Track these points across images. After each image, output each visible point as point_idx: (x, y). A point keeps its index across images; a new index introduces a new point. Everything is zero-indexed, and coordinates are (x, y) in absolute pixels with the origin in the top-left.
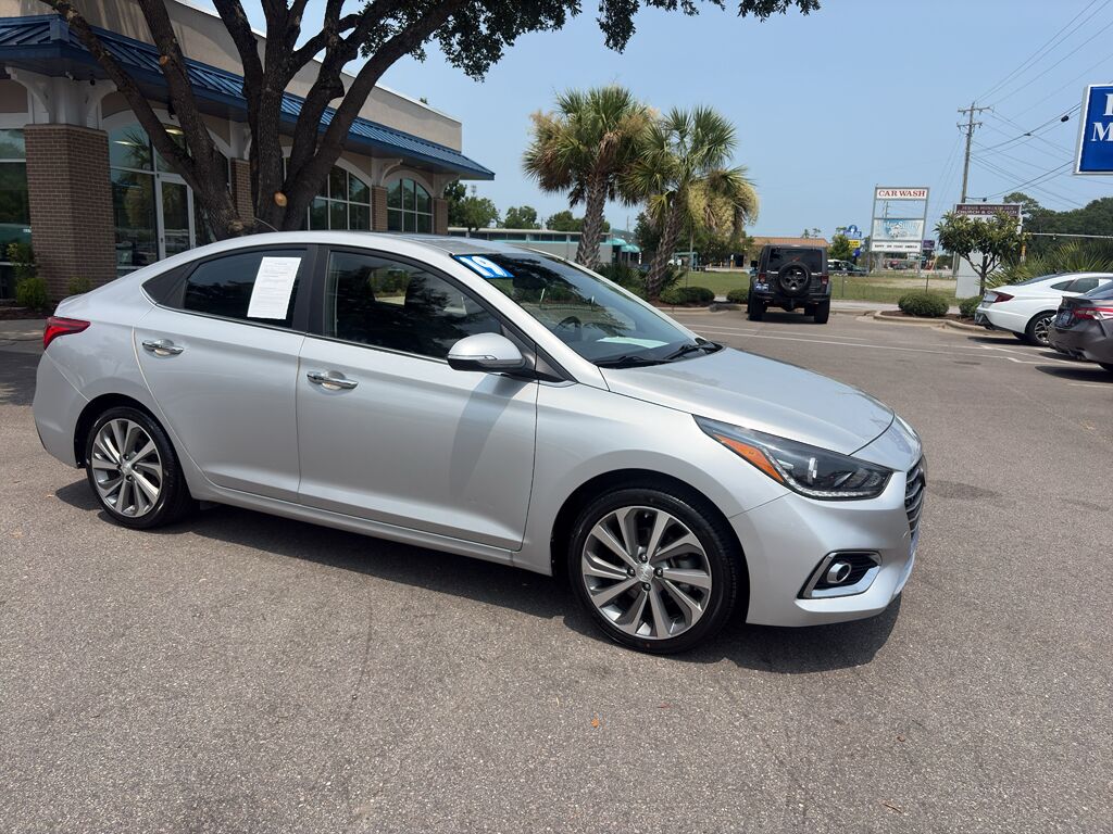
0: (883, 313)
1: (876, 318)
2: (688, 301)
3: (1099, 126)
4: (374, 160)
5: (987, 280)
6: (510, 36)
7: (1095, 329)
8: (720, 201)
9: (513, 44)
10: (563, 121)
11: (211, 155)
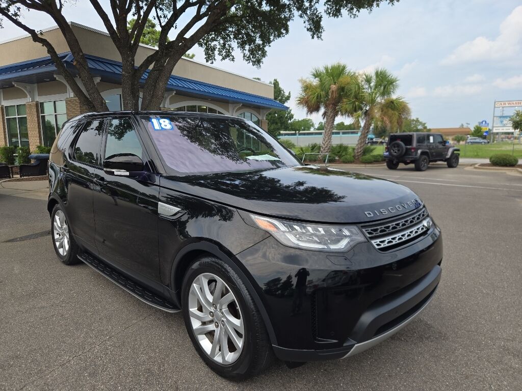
0: (479, 166)
1: (476, 168)
2: (375, 161)
4: (230, 105)
8: (390, 113)
10: (315, 82)
11: (102, 105)
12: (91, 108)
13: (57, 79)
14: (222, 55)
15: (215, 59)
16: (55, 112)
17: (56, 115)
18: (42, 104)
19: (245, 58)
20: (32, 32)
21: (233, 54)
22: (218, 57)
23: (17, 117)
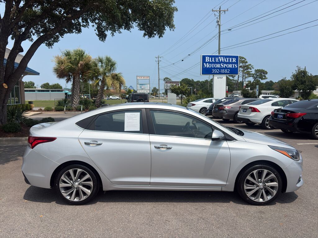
3: (205, 64)
5: (182, 100)
6: (62, 35)
7: (225, 112)
8: (115, 82)
9: (63, 37)
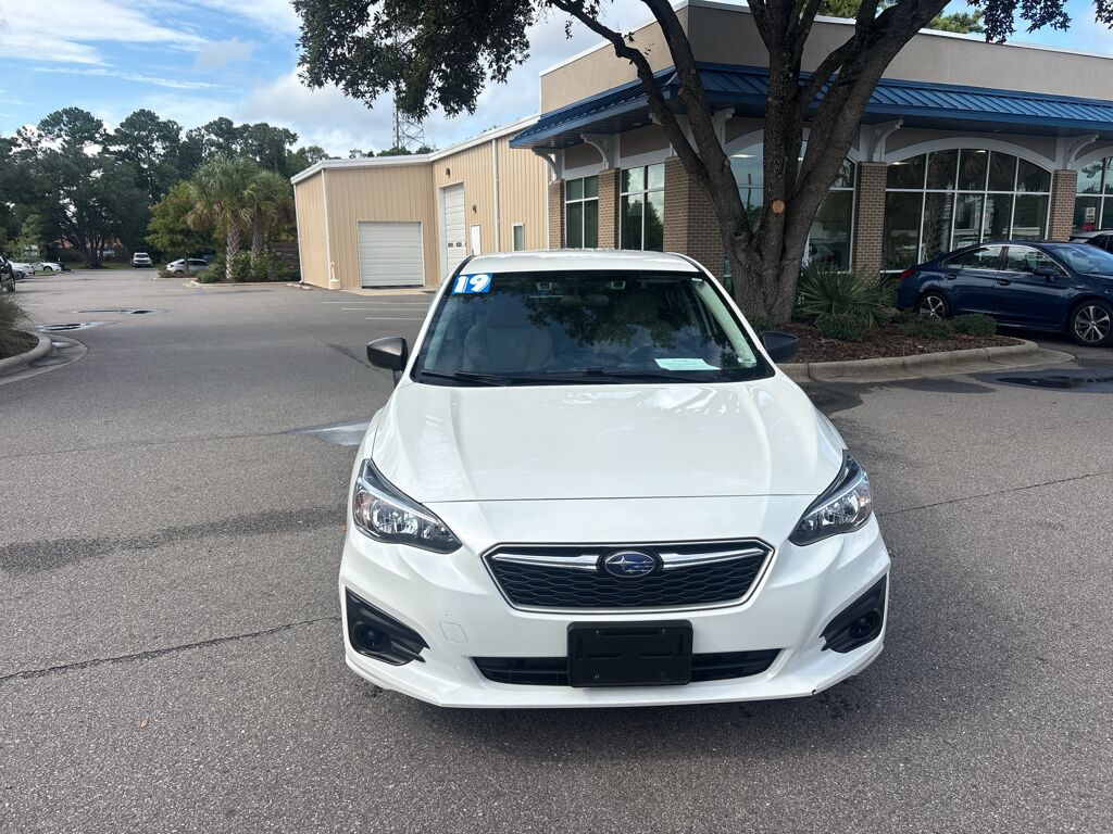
11: (722, 170)
12: (703, 178)
13: (654, 121)
14: (1031, 17)
15: (1012, 31)
16: (646, 188)
17: (646, 194)
18: (626, 174)
19: (1103, 14)
20: (615, 38)
21: (1064, 10)
22: (1020, 23)
23: (583, 200)
